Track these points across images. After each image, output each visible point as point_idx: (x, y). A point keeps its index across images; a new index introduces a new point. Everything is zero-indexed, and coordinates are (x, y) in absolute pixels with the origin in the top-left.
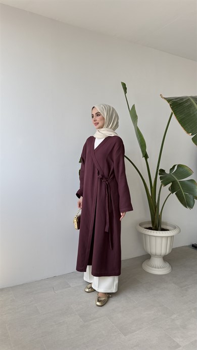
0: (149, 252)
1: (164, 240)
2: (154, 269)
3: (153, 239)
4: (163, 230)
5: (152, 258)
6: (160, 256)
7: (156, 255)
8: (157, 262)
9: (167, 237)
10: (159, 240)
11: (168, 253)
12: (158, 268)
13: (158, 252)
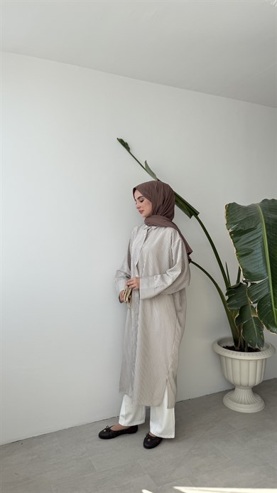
0: (231, 380)
1: (252, 365)
2: (239, 405)
3: (237, 363)
4: (250, 350)
5: (236, 389)
6: (246, 387)
7: (241, 385)
8: (243, 394)
9: (257, 360)
10: (244, 365)
11: (258, 382)
12: (245, 404)
13: (244, 382)
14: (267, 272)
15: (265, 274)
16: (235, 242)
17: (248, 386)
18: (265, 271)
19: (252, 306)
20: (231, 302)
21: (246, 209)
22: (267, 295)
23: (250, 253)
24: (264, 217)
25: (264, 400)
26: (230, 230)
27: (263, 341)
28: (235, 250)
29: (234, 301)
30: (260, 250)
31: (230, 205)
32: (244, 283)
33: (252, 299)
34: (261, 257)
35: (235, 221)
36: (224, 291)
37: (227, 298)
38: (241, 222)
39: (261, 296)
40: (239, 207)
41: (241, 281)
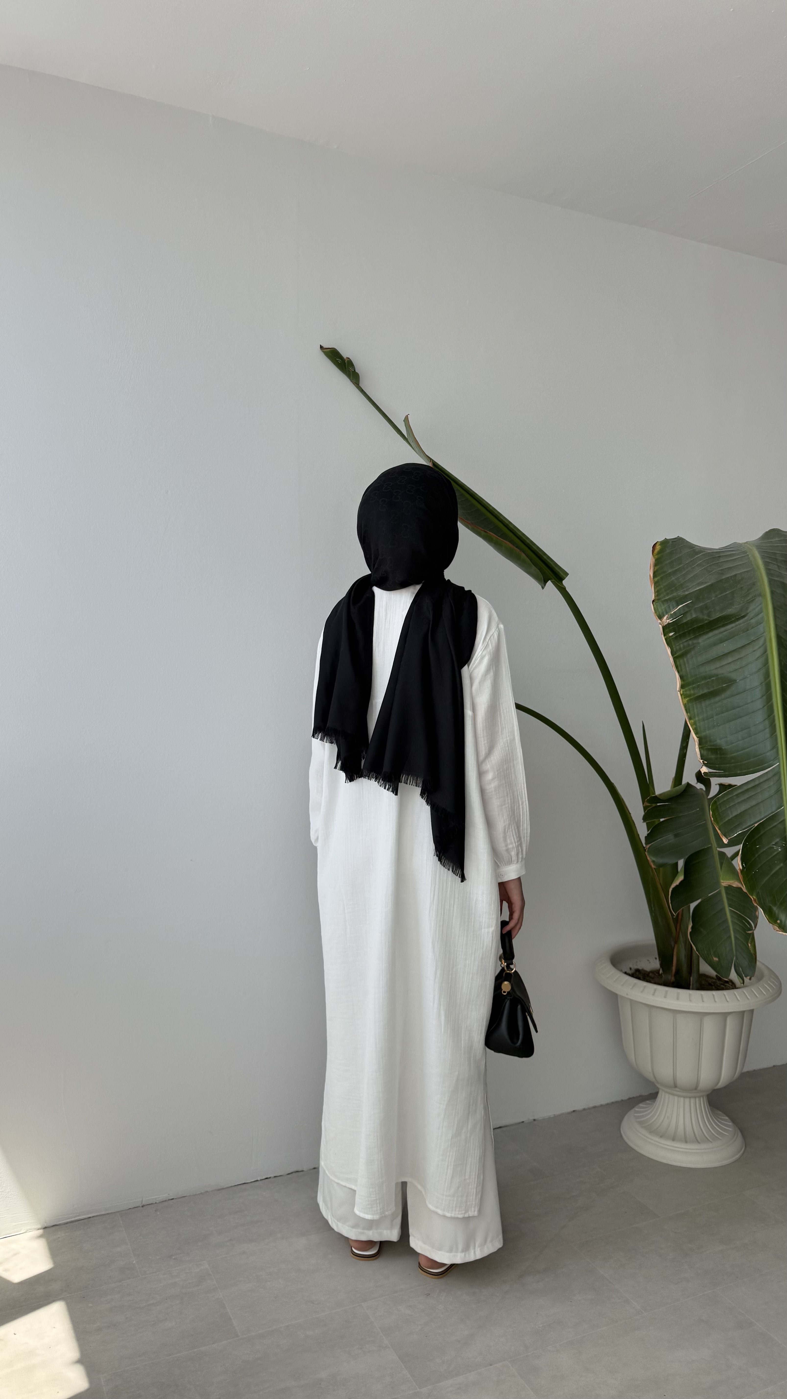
1: (711, 1028)
2: (669, 1143)
3: (665, 1021)
4: (706, 984)
5: (663, 1096)
6: (692, 1090)
7: (676, 1086)
9: (725, 1015)
10: (688, 1027)
11: (726, 1076)
12: (686, 1142)
13: (685, 1075)
14: (775, 746)
15: (770, 754)
16: (677, 657)
17: (696, 1089)
18: (768, 745)
19: (722, 855)
20: (658, 842)
21: (714, 557)
22: (772, 818)
23: (723, 690)
24: (771, 582)
25: (742, 1132)
26: (666, 620)
27: (753, 958)
28: (678, 682)
29: (668, 838)
30: (755, 681)
31: (665, 543)
32: (700, 786)
33: (728, 828)
34: (759, 704)
35: (681, 593)
36: (637, 809)
37: (642, 830)
38: (698, 596)
39: (754, 821)
40: (694, 551)
41: (689, 778)
